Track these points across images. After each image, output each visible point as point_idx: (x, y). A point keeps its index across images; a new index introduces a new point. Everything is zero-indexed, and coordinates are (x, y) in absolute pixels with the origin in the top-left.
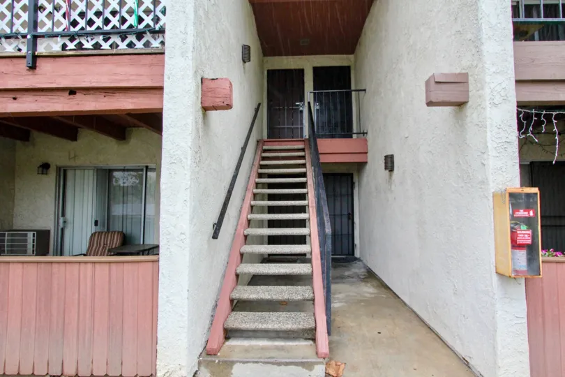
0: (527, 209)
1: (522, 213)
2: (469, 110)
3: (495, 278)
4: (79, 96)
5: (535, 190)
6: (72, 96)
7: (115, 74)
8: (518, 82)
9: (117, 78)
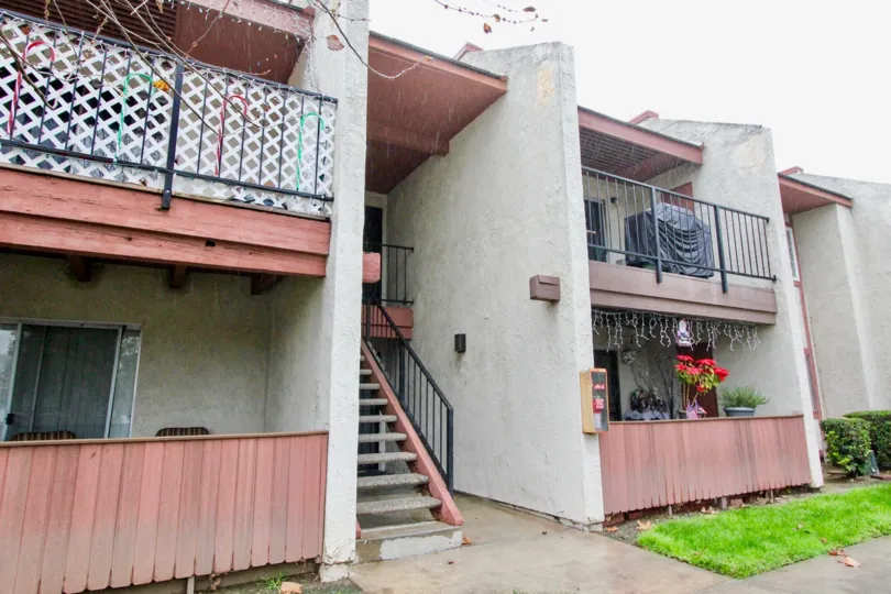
0: (601, 384)
1: (598, 387)
2: (560, 307)
3: (582, 436)
4: (218, 249)
5: (604, 370)
6: (209, 248)
7: (270, 234)
8: (592, 290)
9: (271, 237)
